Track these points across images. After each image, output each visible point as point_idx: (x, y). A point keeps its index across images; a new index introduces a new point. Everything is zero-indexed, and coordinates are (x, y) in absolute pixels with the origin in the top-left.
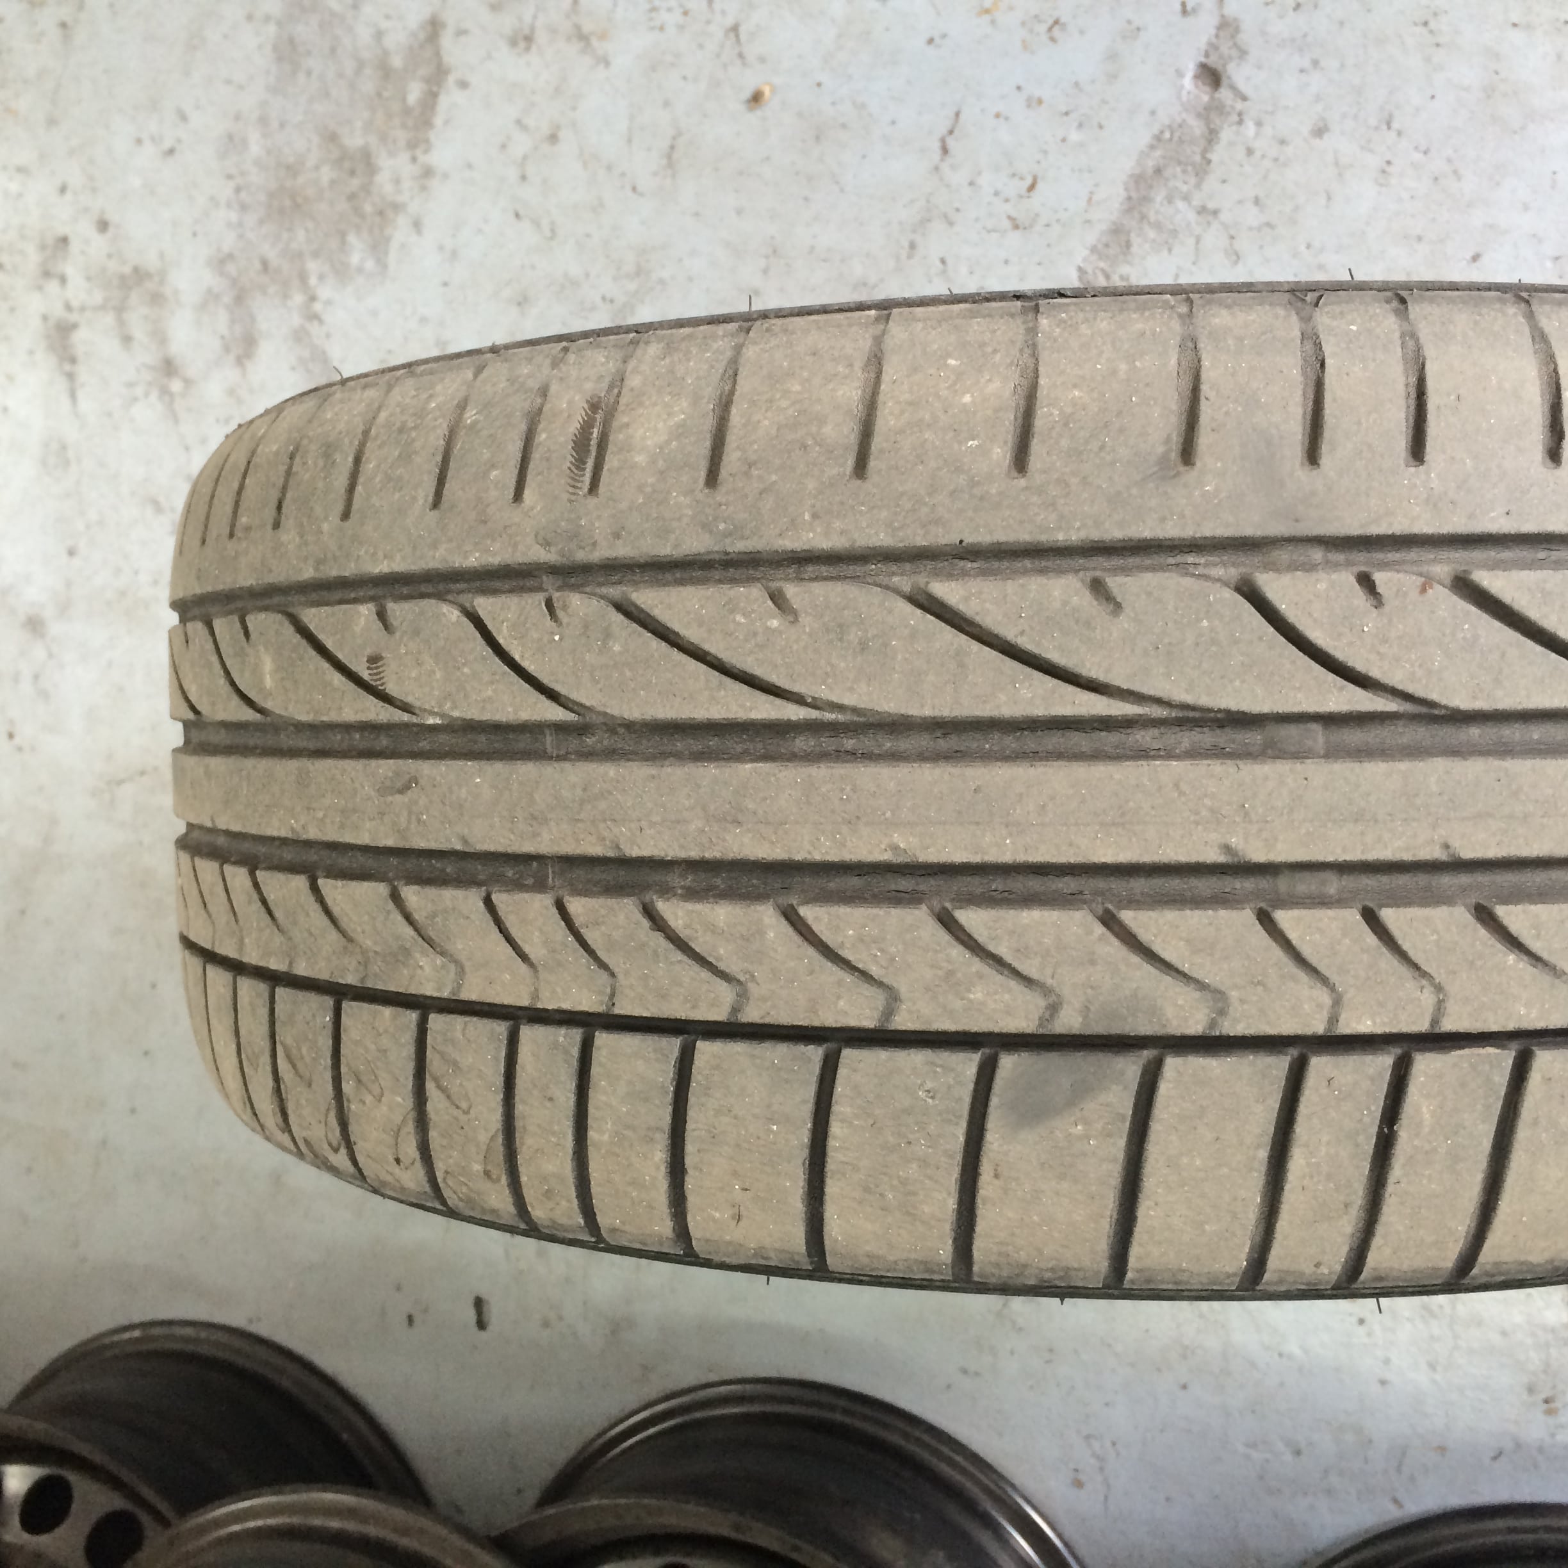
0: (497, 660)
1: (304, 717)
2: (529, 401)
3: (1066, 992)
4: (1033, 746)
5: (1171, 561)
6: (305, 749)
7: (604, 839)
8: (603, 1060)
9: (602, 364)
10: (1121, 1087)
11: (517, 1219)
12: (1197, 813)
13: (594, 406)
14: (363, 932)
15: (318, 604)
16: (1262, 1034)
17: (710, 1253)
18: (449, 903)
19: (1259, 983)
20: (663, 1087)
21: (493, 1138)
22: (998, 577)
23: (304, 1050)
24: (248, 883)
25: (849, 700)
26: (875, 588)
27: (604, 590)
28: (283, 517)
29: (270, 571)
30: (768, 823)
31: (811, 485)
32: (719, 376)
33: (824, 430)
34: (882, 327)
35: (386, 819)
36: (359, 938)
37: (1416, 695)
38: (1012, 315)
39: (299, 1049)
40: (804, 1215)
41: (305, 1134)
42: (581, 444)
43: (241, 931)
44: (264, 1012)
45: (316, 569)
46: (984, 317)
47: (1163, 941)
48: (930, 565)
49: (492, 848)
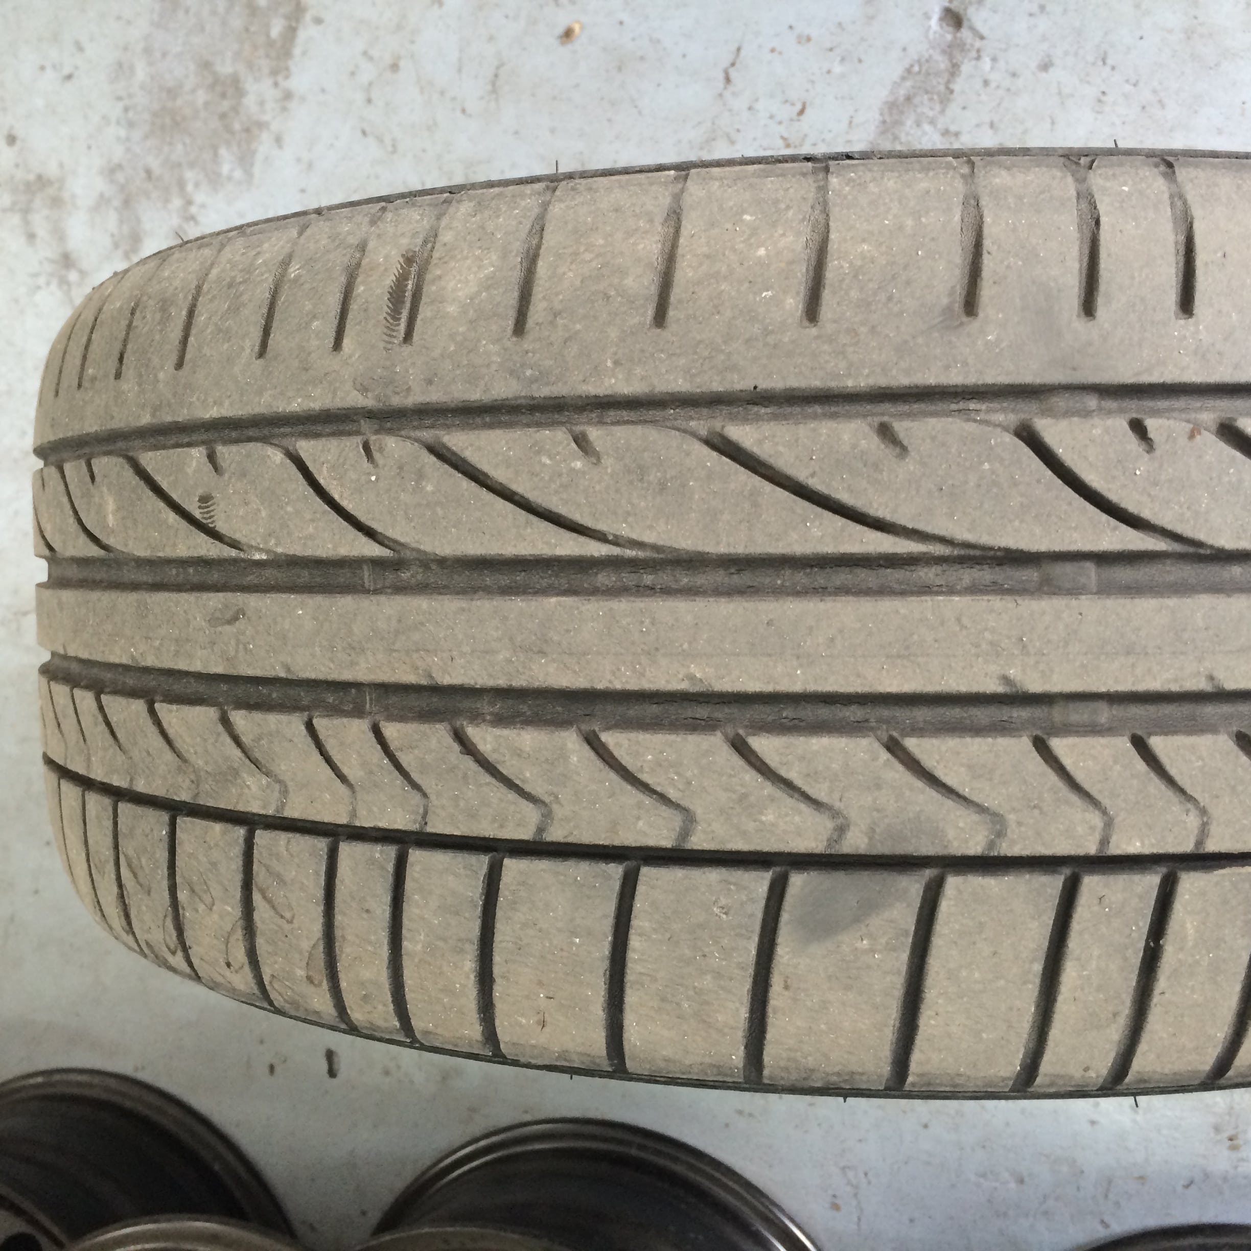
0: (318, 499)
1: (142, 552)
2: (349, 256)
3: (853, 814)
4: (822, 582)
5: (954, 407)
6: (146, 583)
7: (417, 668)
8: (416, 875)
9: (417, 222)
10: (904, 905)
11: (337, 1020)
12: (977, 646)
13: (409, 260)
14: (196, 753)
15: (156, 448)
16: (1038, 855)
17: (517, 1055)
18: (273, 727)
19: (1035, 807)
20: (472, 901)
21: (314, 946)
22: (790, 422)
23: (144, 861)
24: (94, 705)
25: (649, 537)
26: (673, 432)
27: (418, 434)
28: (124, 367)
29: (112, 418)
30: (571, 654)
31: (613, 333)
32: (527, 231)
33: (626, 282)
34: (680, 186)
35: (216, 648)
36: (192, 758)
37: (1185, 535)
38: (804, 175)
39: (139, 859)
40: (604, 1022)
41: (147, 936)
42: (396, 296)
43: (88, 750)
44: (109, 824)
45: (153, 415)
46: (777, 176)
47: (945, 767)
48: (725, 410)
49: (313, 676)
